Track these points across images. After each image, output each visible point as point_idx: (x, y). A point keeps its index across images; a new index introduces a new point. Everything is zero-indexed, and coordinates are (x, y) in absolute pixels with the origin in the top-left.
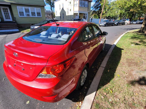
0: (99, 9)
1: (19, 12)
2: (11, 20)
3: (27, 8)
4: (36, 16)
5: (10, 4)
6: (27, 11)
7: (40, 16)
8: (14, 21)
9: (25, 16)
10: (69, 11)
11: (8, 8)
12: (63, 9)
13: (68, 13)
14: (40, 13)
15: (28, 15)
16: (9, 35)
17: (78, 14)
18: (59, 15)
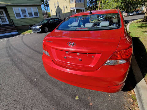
0: (94, 4)
1: (16, 14)
2: (8, 23)
3: (23, 8)
4: (34, 16)
5: (5, 6)
6: (24, 11)
7: (38, 16)
8: (11, 24)
9: (22, 17)
10: (65, 8)
11: (3, 10)
12: (58, 7)
13: (64, 11)
14: (37, 13)
15: (25, 16)
16: (10, 38)
17: (75, 11)
18: (55, 14)
